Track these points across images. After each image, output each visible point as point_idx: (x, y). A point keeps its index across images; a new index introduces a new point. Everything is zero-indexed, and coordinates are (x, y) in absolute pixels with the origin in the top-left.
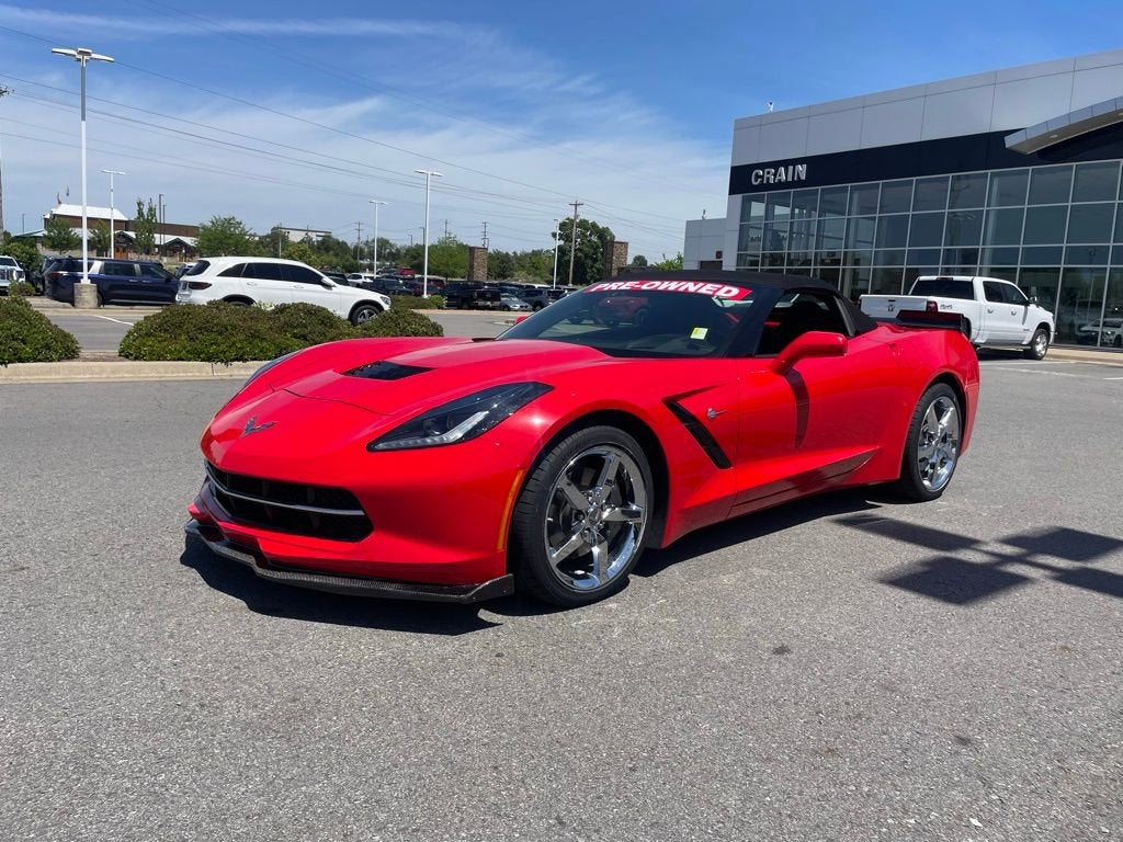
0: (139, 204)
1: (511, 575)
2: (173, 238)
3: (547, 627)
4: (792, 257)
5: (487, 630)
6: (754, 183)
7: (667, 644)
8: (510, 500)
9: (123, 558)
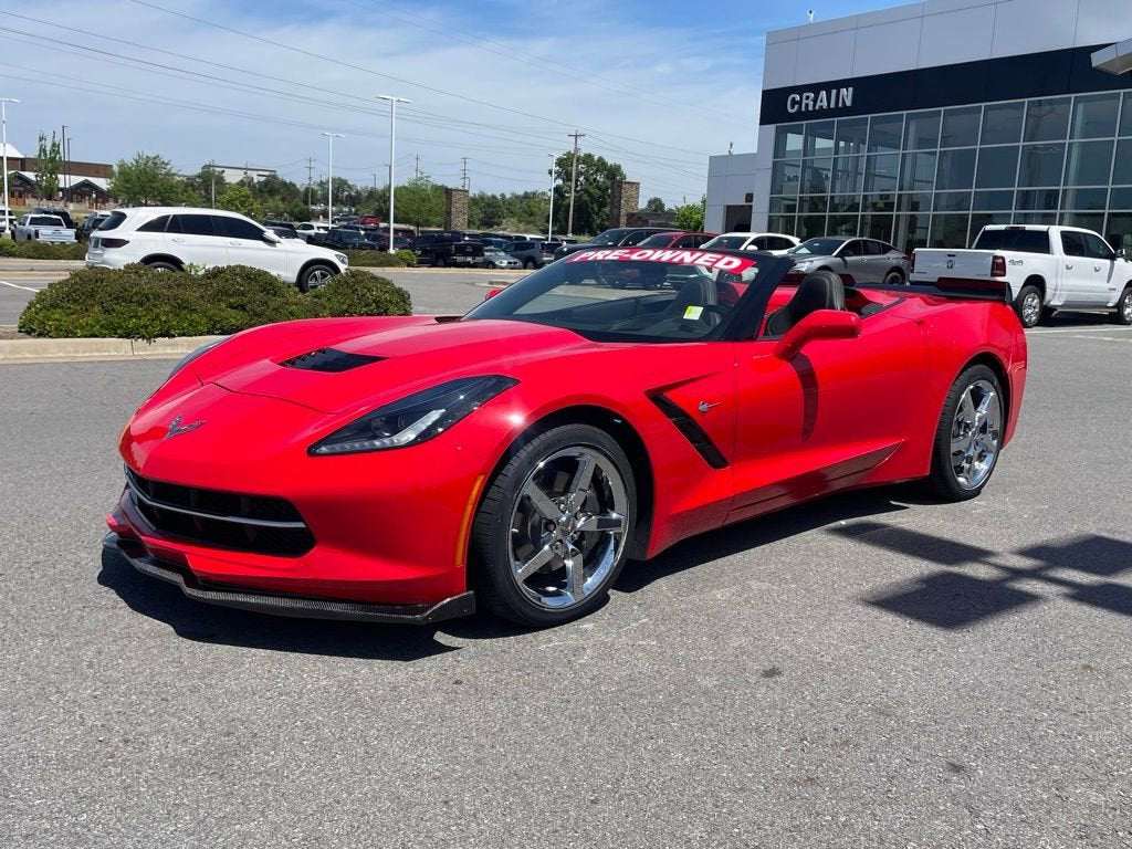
0: (41, 139)
1: (471, 592)
2: (80, 179)
3: (513, 651)
4: (836, 201)
5: (445, 655)
6: (790, 110)
7: (645, 666)
8: (469, 508)
9: (32, 578)
